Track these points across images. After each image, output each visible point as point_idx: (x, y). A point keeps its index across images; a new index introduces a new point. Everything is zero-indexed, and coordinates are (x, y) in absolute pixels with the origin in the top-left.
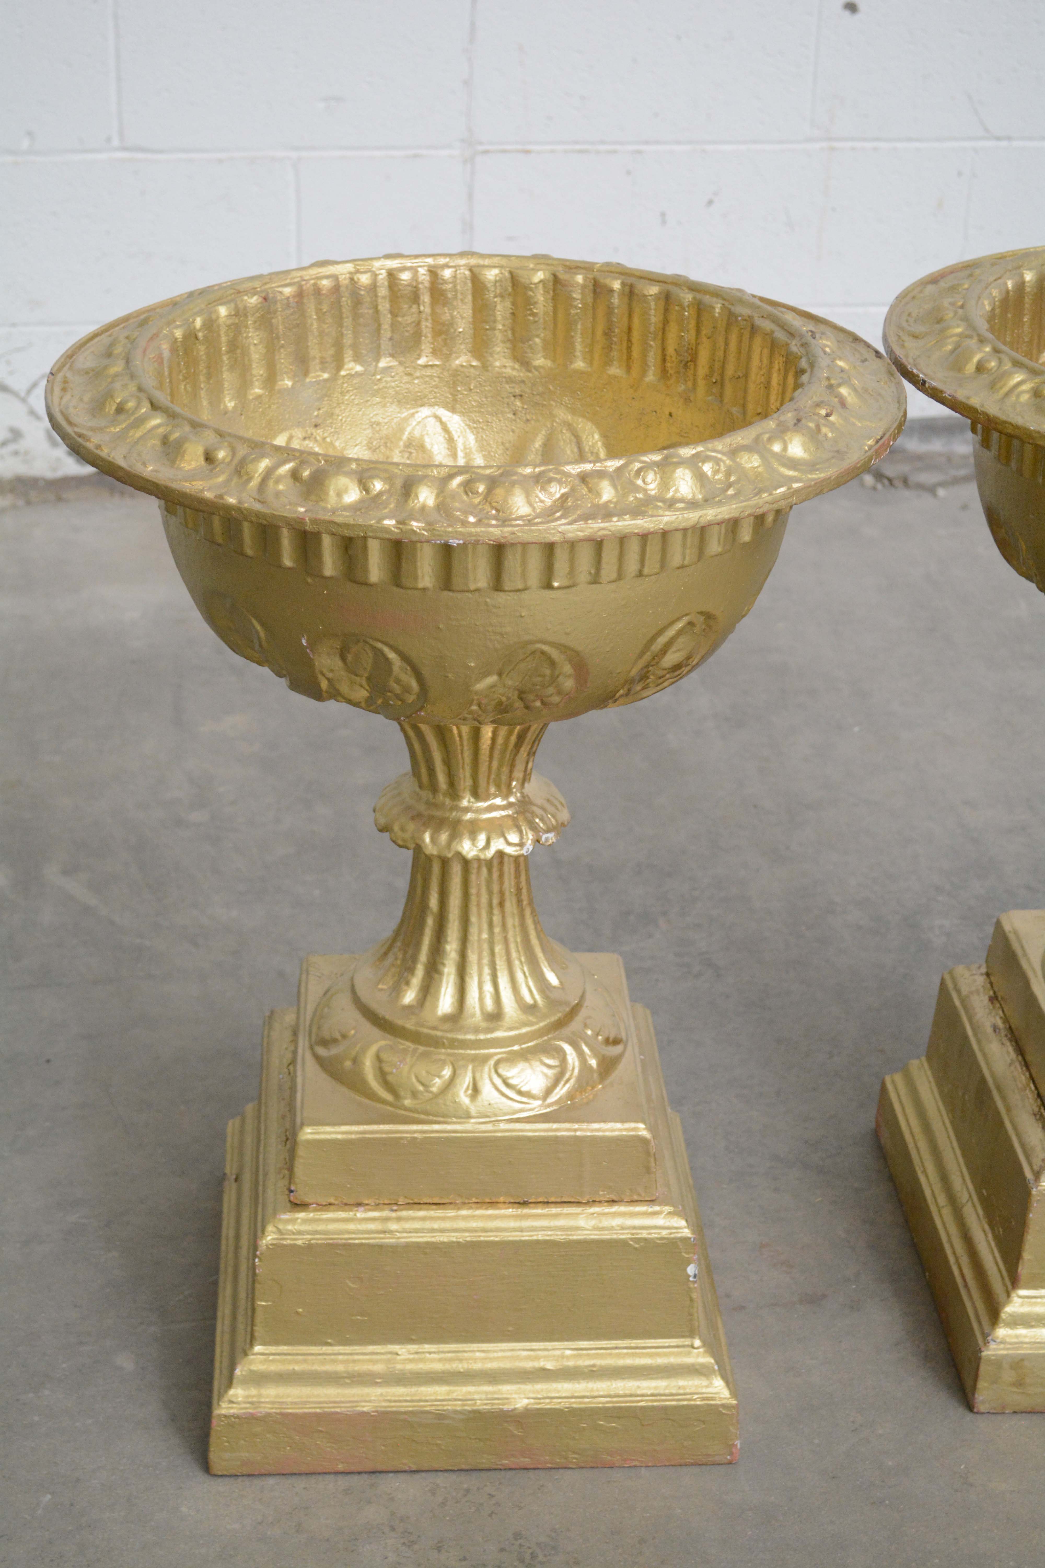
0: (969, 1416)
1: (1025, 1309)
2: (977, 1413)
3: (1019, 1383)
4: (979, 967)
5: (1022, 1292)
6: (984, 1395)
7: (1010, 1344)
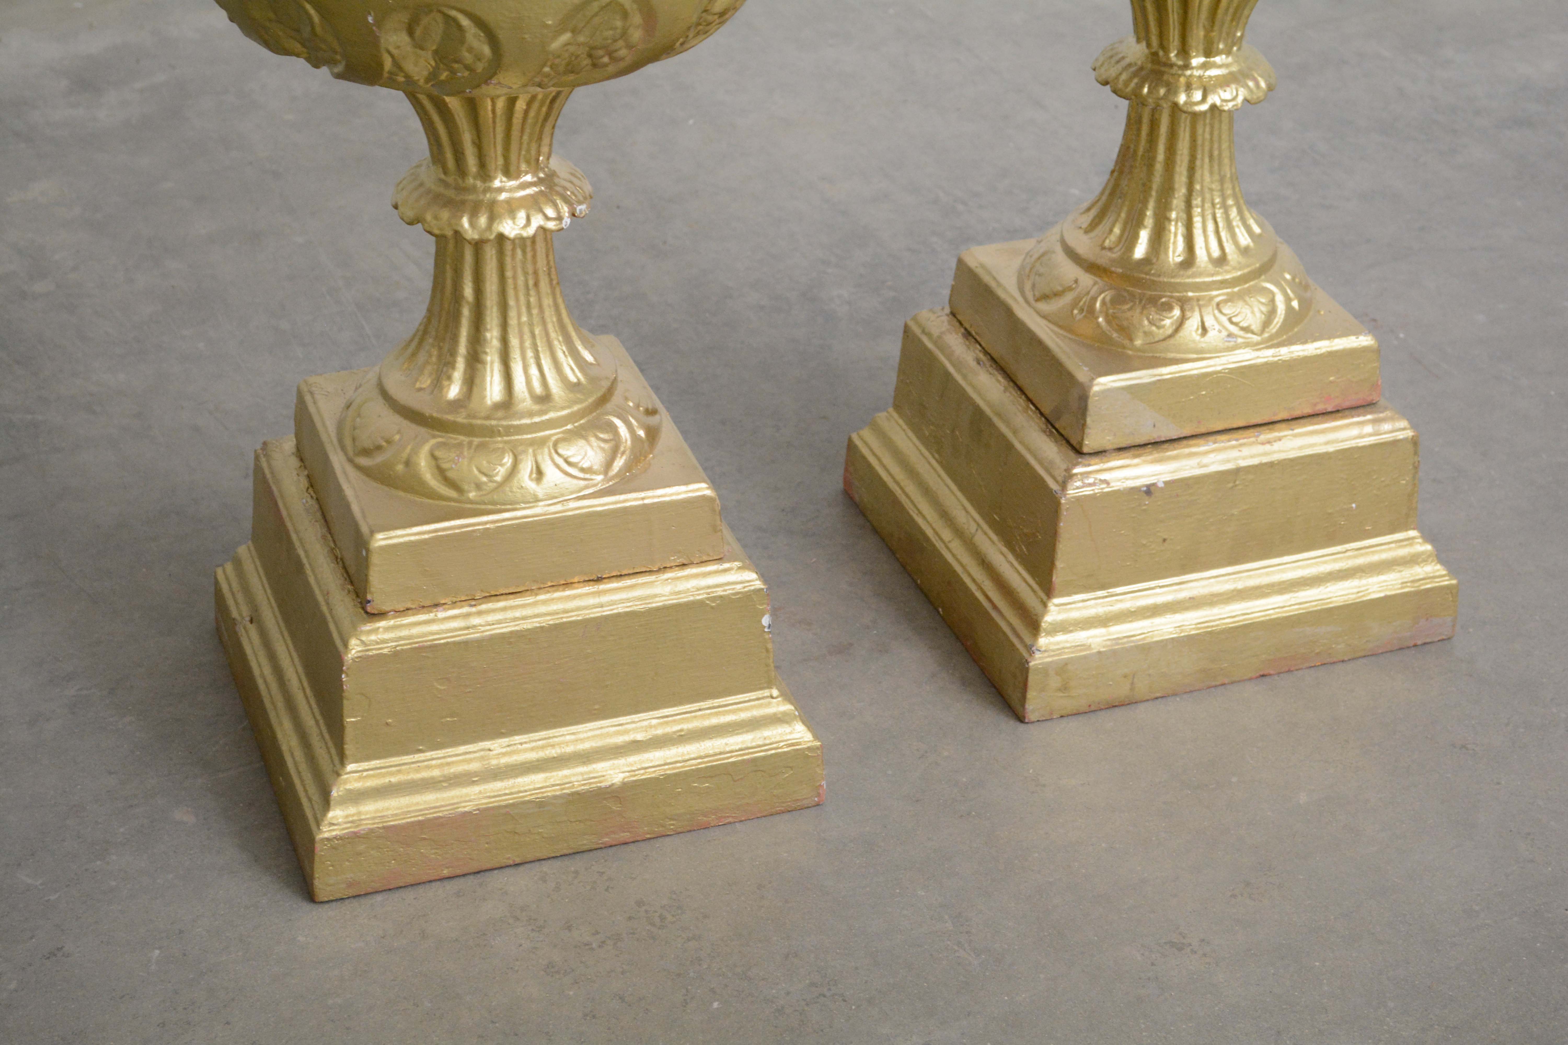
0: (1021, 727)
1: (1060, 617)
2: (1027, 723)
3: (1064, 688)
4: (943, 309)
5: (1056, 601)
6: (1034, 705)
7: (1053, 651)
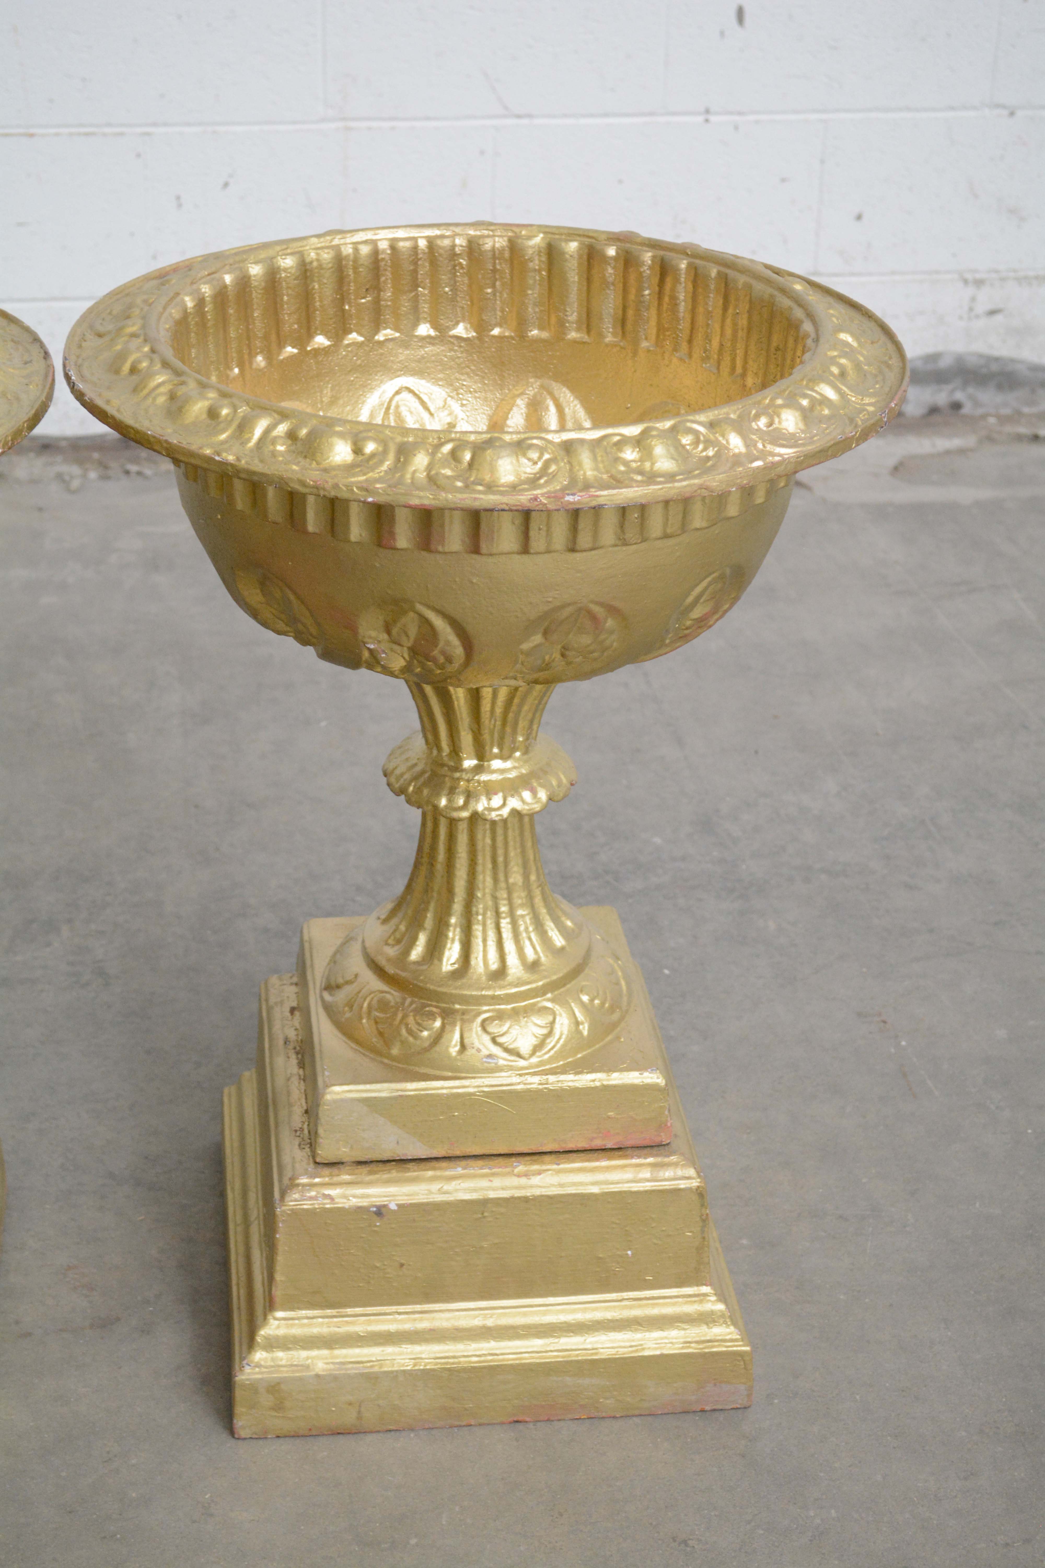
0: (232, 1442)
1: (281, 1332)
2: (238, 1439)
3: (279, 1407)
4: (291, 977)
5: (279, 1314)
6: (243, 1421)
7: (266, 1367)
